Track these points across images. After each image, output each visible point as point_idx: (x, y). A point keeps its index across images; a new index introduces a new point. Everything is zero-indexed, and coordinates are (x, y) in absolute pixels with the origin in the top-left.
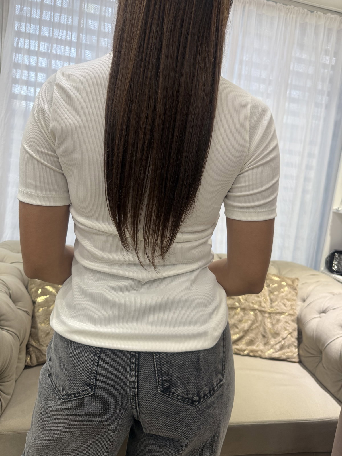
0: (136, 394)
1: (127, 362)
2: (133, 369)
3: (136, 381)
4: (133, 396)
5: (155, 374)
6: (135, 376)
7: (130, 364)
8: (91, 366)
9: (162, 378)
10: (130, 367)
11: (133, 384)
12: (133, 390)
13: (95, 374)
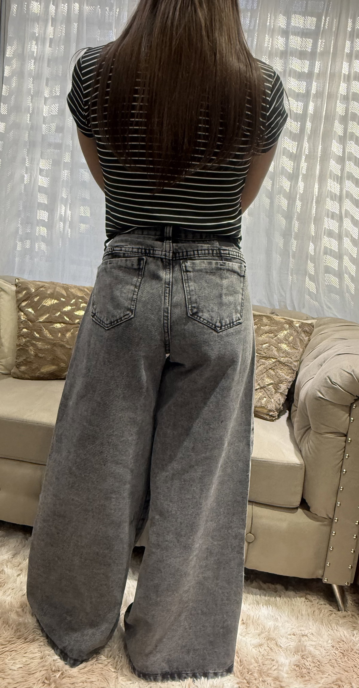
0: (169, 318)
1: (162, 293)
2: (167, 298)
3: (170, 307)
4: (166, 320)
5: (186, 302)
6: (169, 303)
7: (165, 294)
8: (132, 295)
9: (191, 305)
10: (165, 296)
11: (166, 310)
12: (166, 315)
13: (135, 301)
